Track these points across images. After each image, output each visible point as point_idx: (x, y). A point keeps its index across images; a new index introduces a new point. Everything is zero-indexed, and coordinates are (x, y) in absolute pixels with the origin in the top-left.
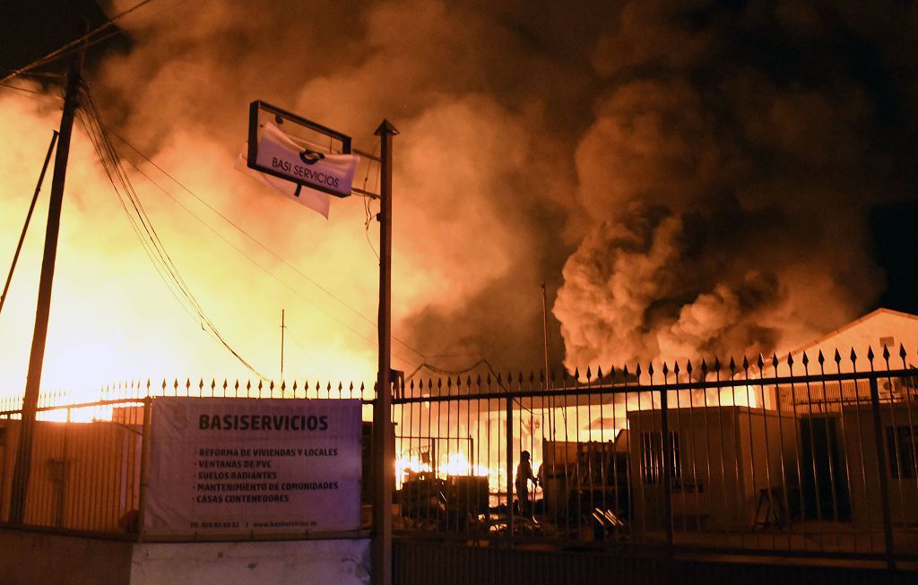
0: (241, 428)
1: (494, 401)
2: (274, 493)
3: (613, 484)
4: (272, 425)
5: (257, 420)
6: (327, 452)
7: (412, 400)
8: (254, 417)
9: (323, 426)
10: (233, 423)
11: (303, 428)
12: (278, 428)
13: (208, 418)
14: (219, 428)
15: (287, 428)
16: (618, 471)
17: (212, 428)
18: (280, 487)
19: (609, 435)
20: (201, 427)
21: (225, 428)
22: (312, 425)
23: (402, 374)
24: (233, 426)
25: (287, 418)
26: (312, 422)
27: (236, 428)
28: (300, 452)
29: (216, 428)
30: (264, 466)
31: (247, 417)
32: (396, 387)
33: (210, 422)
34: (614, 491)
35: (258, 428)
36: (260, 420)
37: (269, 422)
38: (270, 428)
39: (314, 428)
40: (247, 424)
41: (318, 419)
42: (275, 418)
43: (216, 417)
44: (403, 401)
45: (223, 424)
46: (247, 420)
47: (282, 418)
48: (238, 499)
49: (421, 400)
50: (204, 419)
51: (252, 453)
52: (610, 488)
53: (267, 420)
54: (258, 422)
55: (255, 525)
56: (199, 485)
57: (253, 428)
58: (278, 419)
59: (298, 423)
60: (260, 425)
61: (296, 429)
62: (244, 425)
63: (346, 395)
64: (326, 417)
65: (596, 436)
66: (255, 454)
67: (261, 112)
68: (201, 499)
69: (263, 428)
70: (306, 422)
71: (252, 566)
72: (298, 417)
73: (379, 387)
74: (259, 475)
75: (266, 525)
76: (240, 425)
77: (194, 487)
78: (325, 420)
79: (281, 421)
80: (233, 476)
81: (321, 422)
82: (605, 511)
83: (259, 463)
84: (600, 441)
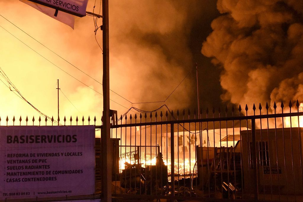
0: (30, 142)
1: (164, 126)
2: (48, 176)
3: (233, 169)
4: (47, 140)
5: (38, 138)
6: (77, 154)
7: (121, 126)
8: (37, 136)
9: (74, 140)
10: (25, 139)
11: (64, 142)
12: (50, 142)
13: (11, 137)
14: (18, 142)
15: (55, 142)
16: (236, 162)
17: (14, 143)
18: (52, 173)
19: (231, 144)
20: (8, 142)
21: (21, 143)
22: (68, 140)
23: (116, 112)
24: (25, 142)
25: (55, 136)
26: (68, 137)
27: (27, 142)
28: (62, 154)
29: (16, 142)
30: (43, 162)
31: (33, 136)
32: (113, 119)
33: (13, 139)
34: (234, 173)
35: (39, 142)
36: (40, 138)
37: (45, 138)
38: (45, 142)
39: (70, 142)
40: (33, 140)
41: (72, 137)
42: (48, 136)
43: (16, 137)
44: (117, 126)
45: (20, 140)
46: (33, 138)
47: (52, 136)
48: (29, 180)
49: (126, 126)
50: (10, 138)
51: (36, 155)
52: (232, 171)
53: (44, 138)
55: (39, 193)
56: (7, 173)
57: (37, 142)
58: (50, 137)
59: (61, 139)
60: (40, 140)
61: (60, 142)
62: (31, 141)
63: (86, 123)
64: (76, 136)
65: (224, 144)
66: (38, 156)
68: (8, 181)
69: (42, 142)
70: (65, 138)
72: (60, 136)
73: (104, 119)
74: (40, 167)
75: (45, 193)
76: (29, 140)
77: (5, 174)
78: (75, 137)
79: (52, 138)
80: (26, 167)
81: (73, 138)
82: (228, 184)
83: (40, 160)
84: (226, 146)
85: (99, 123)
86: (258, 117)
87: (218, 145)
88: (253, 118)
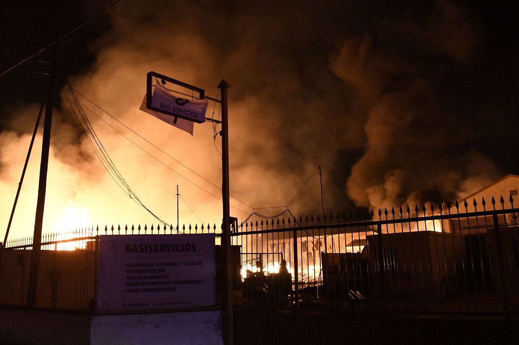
1: (287, 233)
2: (168, 286)
3: (360, 277)
4: (166, 249)
5: (157, 247)
6: (196, 263)
7: (242, 234)
8: (155, 245)
9: (193, 249)
10: (144, 248)
11: (183, 250)
12: (169, 250)
13: (130, 247)
14: (137, 251)
15: (174, 251)
16: (362, 269)
17: (133, 251)
18: (171, 283)
21: (140, 252)
22: (188, 249)
23: (236, 219)
24: (144, 251)
25: (174, 245)
26: (188, 247)
27: (146, 251)
28: (181, 264)
29: (135, 251)
30: (162, 272)
31: (152, 245)
32: (233, 226)
33: (132, 248)
34: (360, 280)
35: (158, 251)
38: (164, 251)
40: (152, 249)
41: (191, 245)
42: (167, 246)
43: (135, 246)
44: (238, 234)
45: (139, 250)
46: (152, 247)
47: (171, 245)
48: (148, 290)
49: (247, 233)
51: (155, 265)
52: (358, 279)
53: (163, 247)
54: (158, 248)
55: (158, 304)
56: (127, 283)
57: (156, 251)
58: (169, 246)
59: (180, 247)
60: (159, 249)
61: (179, 251)
62: (150, 250)
63: (206, 231)
64: (195, 244)
65: (349, 249)
66: (157, 266)
67: (153, 78)
68: (128, 291)
69: (161, 251)
70: (184, 247)
71: (157, 327)
72: (180, 244)
73: (224, 226)
74: (159, 277)
75: (164, 304)
76: (148, 249)
77: (124, 284)
78: (194, 246)
79: (171, 247)
80: (145, 277)
81: (193, 247)
82: (355, 292)
83: (159, 270)
84: (352, 252)
85: (219, 231)
86: (384, 222)
87: (343, 251)
88: (379, 224)
